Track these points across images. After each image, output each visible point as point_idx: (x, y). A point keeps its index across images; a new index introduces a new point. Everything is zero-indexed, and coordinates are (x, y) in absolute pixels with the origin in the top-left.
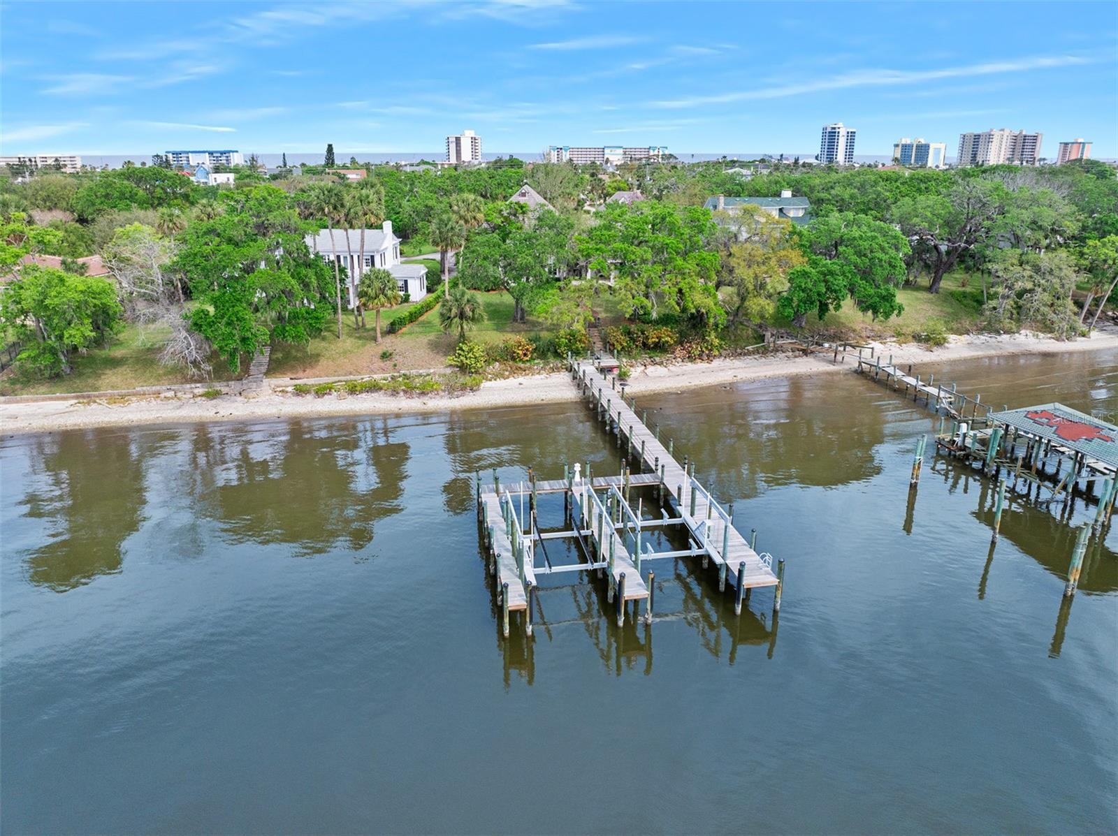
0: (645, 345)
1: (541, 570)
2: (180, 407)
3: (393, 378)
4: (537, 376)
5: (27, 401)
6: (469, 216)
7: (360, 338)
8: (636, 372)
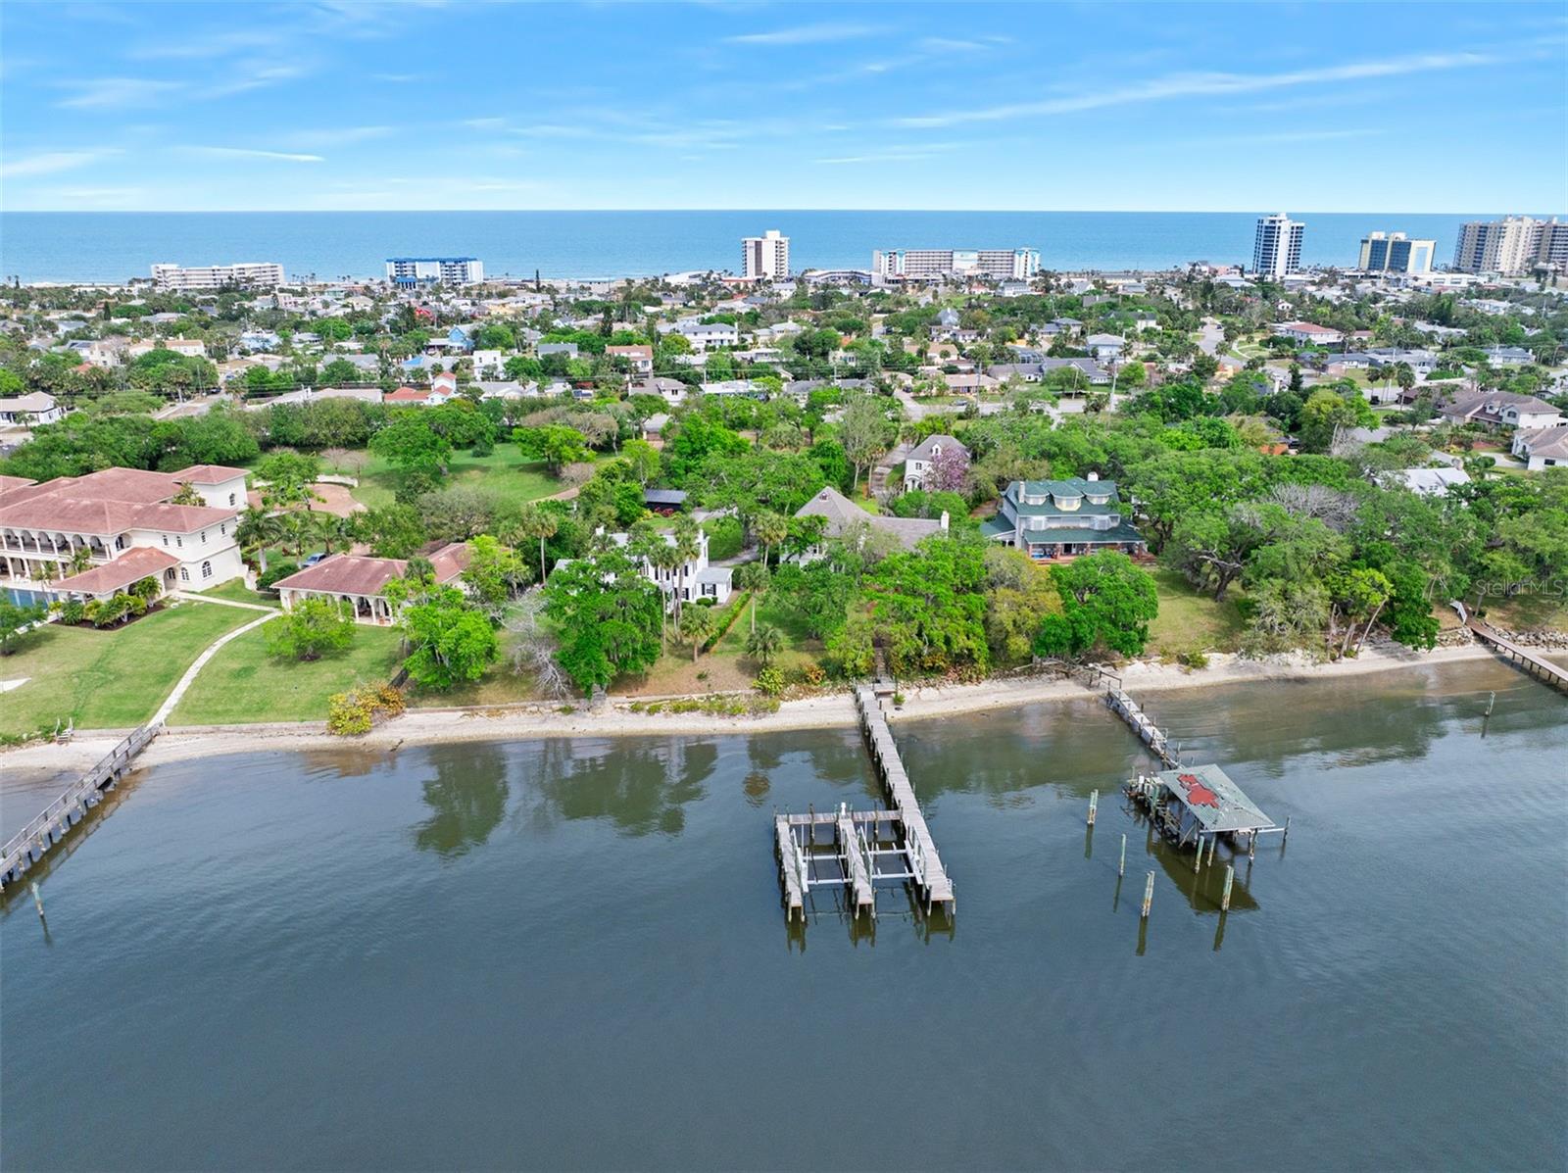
0: (922, 667)
1: (812, 882)
2: (544, 721)
3: (708, 698)
4: (826, 698)
5: (426, 712)
6: (773, 535)
7: (679, 656)
8: (908, 694)
